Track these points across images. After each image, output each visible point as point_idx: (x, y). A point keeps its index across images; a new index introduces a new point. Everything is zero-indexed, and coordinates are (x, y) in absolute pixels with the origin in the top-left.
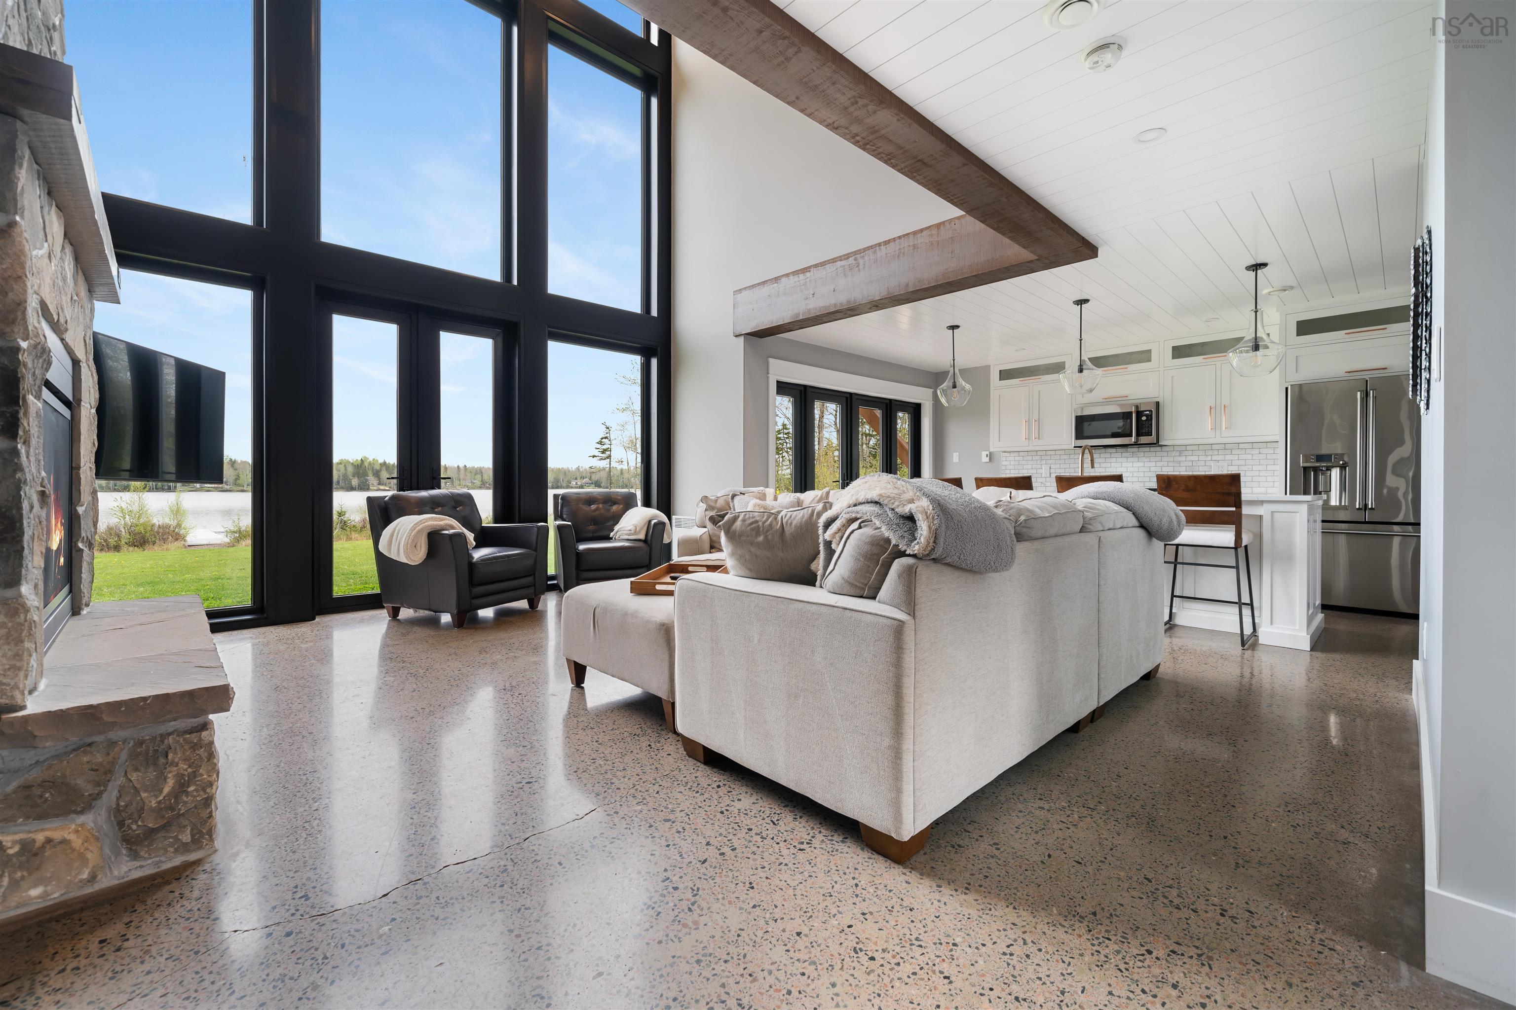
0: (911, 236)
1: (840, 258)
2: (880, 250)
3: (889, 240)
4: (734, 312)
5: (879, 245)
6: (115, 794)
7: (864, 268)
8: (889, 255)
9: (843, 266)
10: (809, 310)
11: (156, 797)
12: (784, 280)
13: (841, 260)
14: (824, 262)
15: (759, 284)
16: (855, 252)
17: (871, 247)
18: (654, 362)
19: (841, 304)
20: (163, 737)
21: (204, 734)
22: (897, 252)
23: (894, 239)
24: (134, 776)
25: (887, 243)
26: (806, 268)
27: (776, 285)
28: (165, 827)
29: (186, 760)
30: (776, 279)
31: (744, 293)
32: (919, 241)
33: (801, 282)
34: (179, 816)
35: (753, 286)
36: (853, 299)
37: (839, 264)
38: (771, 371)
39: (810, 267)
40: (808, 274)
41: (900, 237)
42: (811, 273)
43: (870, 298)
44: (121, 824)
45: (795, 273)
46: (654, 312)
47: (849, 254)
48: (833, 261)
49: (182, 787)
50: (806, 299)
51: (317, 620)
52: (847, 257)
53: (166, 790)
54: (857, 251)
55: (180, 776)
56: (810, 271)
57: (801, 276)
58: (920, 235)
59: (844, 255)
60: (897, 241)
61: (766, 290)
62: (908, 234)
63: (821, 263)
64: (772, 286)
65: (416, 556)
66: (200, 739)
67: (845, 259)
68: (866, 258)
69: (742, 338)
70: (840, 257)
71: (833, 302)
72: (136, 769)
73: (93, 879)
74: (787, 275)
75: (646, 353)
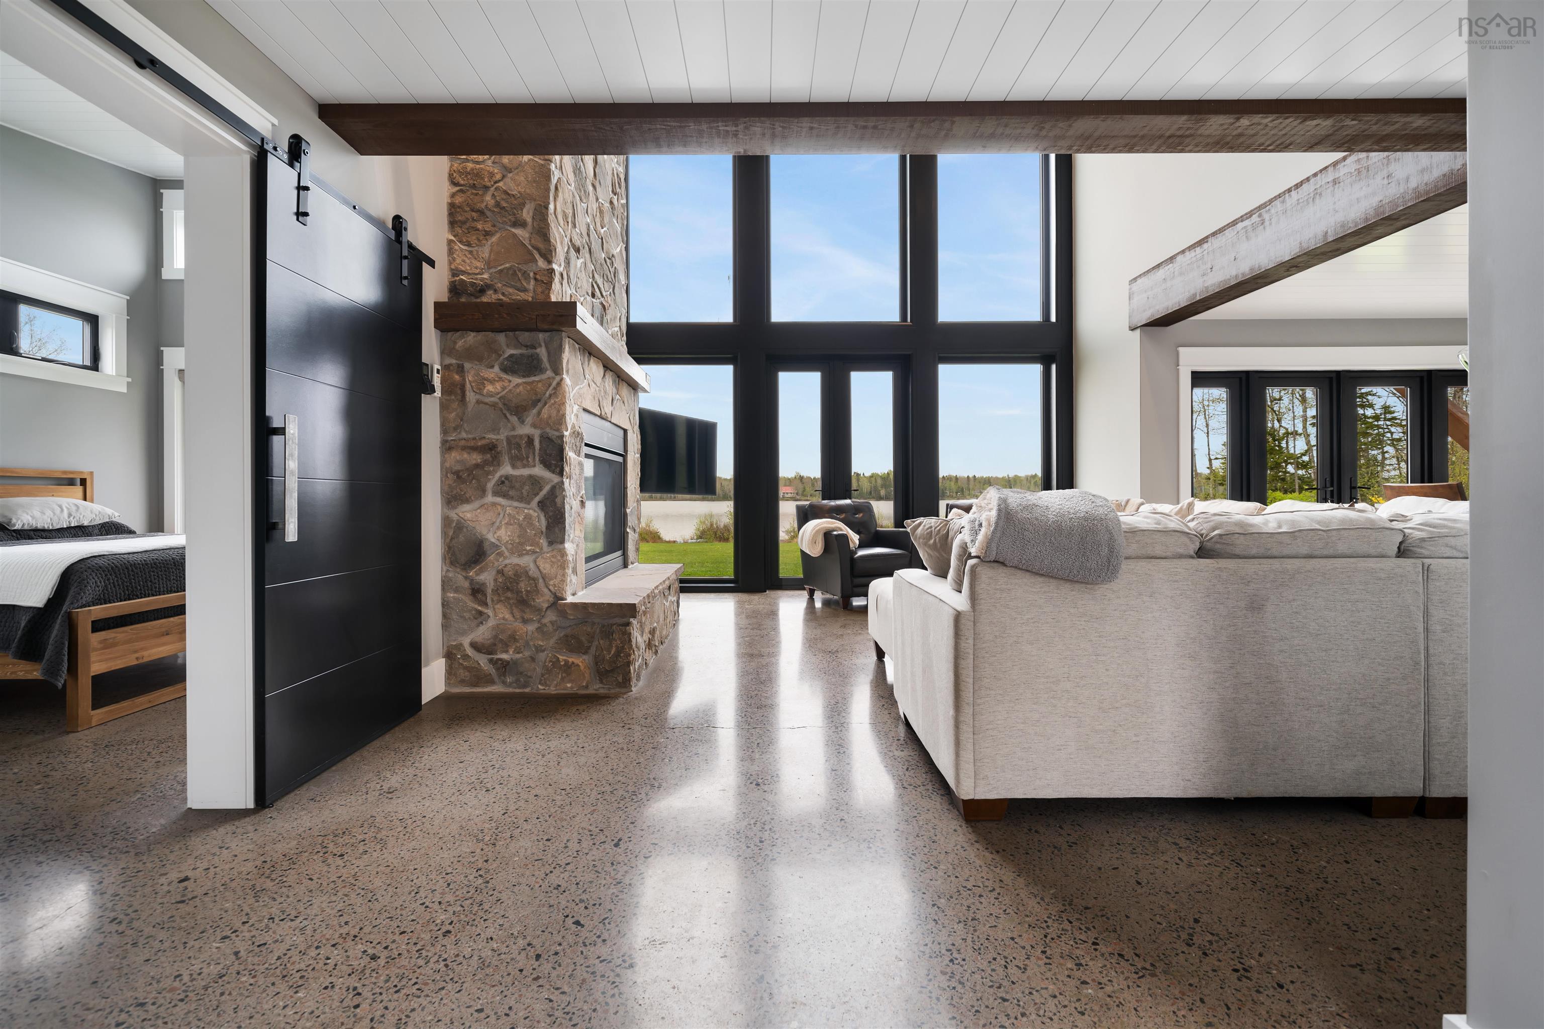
0: (1331, 169)
1: (1242, 219)
2: (1290, 196)
3: (1302, 182)
4: (1130, 304)
5: (1289, 190)
6: (595, 649)
7: (1270, 224)
8: (1301, 201)
9: (1245, 227)
10: (1207, 288)
11: (609, 654)
12: (1179, 258)
13: (1242, 221)
14: (1223, 228)
15: (1154, 268)
16: (1259, 207)
17: (1279, 196)
18: (1054, 367)
19: (1243, 274)
20: (612, 625)
21: (628, 628)
22: (1312, 195)
23: (1308, 179)
24: (601, 642)
25: (1298, 186)
26: (1203, 239)
27: (1171, 265)
28: (612, 671)
29: (620, 639)
30: (1172, 259)
31: (1139, 281)
32: (1341, 174)
33: (1198, 256)
34: (618, 667)
35: (1148, 271)
36: (1257, 266)
37: (1240, 225)
38: (1181, 362)
39: (1207, 237)
40: (1205, 246)
41: (1315, 175)
42: (1209, 244)
43: (1277, 260)
44: (596, 663)
45: (1192, 247)
46: (1053, 319)
47: (1251, 211)
48: (1234, 223)
49: (617, 654)
50: (1204, 275)
51: (767, 592)
52: (1250, 214)
53: (612, 652)
54: (1262, 205)
55: (617, 647)
56: (1207, 242)
57: (1198, 250)
58: (1343, 164)
59: (1246, 214)
60: (1312, 180)
61: (1161, 273)
62: (1326, 168)
63: (1220, 230)
64: (1167, 268)
65: (816, 551)
66: (626, 630)
67: (1247, 218)
68: (1273, 211)
69: (1138, 331)
70: (1241, 217)
71: (1234, 273)
72: (602, 639)
73: (587, 687)
74: (1183, 252)
75: (1046, 361)
